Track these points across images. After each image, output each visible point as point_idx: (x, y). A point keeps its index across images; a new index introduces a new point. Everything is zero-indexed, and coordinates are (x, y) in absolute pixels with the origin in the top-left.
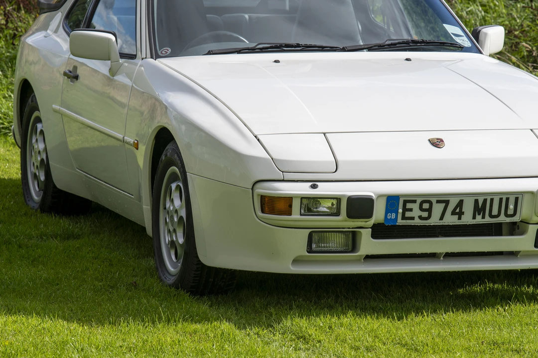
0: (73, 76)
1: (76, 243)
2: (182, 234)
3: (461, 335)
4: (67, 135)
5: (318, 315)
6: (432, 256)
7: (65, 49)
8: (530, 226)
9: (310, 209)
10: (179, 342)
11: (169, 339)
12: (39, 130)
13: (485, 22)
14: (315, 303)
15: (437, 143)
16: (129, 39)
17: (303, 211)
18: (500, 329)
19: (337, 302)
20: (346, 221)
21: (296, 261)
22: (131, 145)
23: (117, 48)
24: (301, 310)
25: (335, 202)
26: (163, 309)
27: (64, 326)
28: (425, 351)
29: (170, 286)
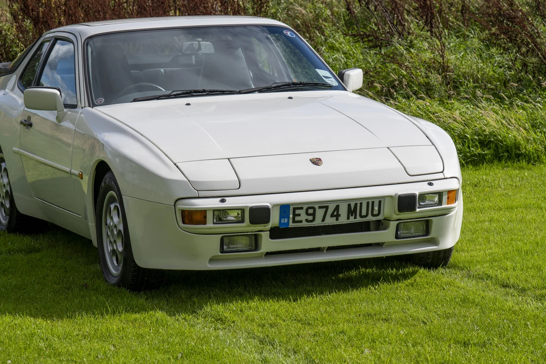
0: (28, 124)
1: (38, 256)
2: (121, 244)
3: (343, 310)
4: (26, 171)
5: (231, 301)
6: (318, 250)
7: (20, 103)
8: (391, 222)
9: (221, 218)
10: (123, 329)
11: (115, 327)
12: (3, 168)
13: (347, 66)
14: (229, 293)
15: (316, 162)
16: (71, 92)
17: (215, 221)
18: (372, 303)
19: (245, 290)
20: (249, 226)
21: (212, 260)
22: (77, 176)
23: (62, 100)
24: (217, 299)
25: (240, 212)
26: (109, 304)
27: (31, 321)
28: (316, 325)
29: (114, 285)
